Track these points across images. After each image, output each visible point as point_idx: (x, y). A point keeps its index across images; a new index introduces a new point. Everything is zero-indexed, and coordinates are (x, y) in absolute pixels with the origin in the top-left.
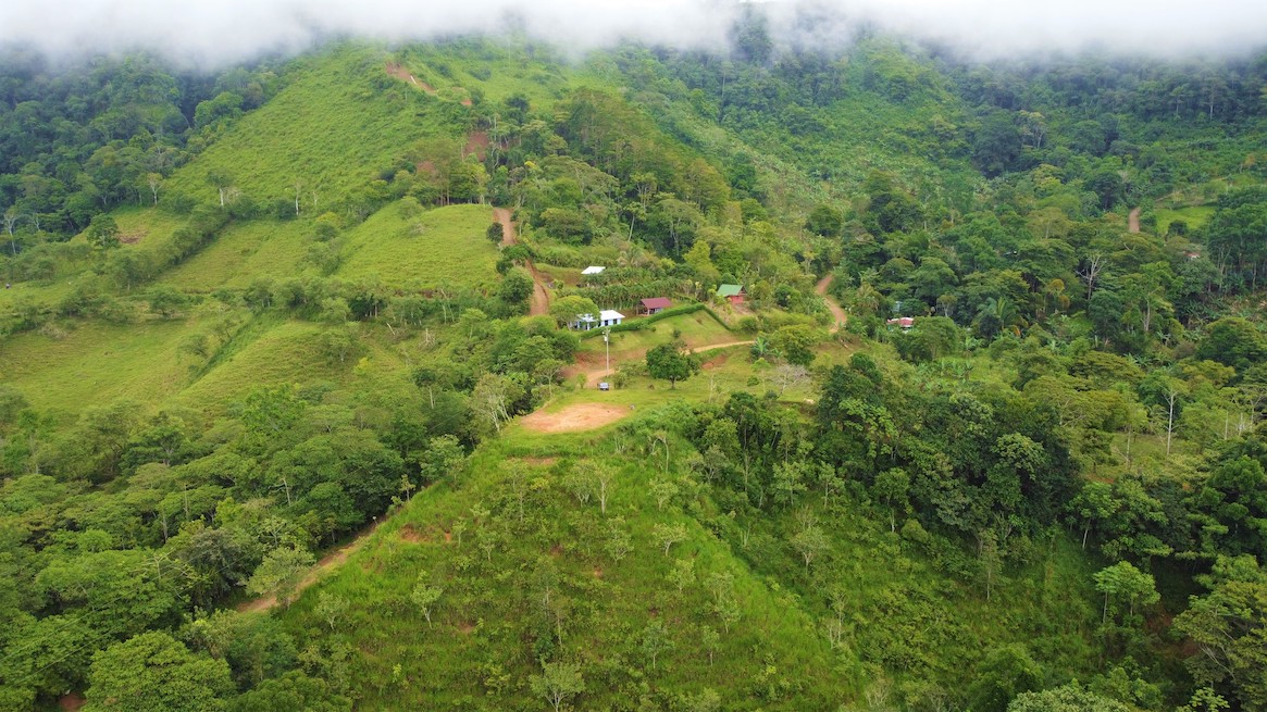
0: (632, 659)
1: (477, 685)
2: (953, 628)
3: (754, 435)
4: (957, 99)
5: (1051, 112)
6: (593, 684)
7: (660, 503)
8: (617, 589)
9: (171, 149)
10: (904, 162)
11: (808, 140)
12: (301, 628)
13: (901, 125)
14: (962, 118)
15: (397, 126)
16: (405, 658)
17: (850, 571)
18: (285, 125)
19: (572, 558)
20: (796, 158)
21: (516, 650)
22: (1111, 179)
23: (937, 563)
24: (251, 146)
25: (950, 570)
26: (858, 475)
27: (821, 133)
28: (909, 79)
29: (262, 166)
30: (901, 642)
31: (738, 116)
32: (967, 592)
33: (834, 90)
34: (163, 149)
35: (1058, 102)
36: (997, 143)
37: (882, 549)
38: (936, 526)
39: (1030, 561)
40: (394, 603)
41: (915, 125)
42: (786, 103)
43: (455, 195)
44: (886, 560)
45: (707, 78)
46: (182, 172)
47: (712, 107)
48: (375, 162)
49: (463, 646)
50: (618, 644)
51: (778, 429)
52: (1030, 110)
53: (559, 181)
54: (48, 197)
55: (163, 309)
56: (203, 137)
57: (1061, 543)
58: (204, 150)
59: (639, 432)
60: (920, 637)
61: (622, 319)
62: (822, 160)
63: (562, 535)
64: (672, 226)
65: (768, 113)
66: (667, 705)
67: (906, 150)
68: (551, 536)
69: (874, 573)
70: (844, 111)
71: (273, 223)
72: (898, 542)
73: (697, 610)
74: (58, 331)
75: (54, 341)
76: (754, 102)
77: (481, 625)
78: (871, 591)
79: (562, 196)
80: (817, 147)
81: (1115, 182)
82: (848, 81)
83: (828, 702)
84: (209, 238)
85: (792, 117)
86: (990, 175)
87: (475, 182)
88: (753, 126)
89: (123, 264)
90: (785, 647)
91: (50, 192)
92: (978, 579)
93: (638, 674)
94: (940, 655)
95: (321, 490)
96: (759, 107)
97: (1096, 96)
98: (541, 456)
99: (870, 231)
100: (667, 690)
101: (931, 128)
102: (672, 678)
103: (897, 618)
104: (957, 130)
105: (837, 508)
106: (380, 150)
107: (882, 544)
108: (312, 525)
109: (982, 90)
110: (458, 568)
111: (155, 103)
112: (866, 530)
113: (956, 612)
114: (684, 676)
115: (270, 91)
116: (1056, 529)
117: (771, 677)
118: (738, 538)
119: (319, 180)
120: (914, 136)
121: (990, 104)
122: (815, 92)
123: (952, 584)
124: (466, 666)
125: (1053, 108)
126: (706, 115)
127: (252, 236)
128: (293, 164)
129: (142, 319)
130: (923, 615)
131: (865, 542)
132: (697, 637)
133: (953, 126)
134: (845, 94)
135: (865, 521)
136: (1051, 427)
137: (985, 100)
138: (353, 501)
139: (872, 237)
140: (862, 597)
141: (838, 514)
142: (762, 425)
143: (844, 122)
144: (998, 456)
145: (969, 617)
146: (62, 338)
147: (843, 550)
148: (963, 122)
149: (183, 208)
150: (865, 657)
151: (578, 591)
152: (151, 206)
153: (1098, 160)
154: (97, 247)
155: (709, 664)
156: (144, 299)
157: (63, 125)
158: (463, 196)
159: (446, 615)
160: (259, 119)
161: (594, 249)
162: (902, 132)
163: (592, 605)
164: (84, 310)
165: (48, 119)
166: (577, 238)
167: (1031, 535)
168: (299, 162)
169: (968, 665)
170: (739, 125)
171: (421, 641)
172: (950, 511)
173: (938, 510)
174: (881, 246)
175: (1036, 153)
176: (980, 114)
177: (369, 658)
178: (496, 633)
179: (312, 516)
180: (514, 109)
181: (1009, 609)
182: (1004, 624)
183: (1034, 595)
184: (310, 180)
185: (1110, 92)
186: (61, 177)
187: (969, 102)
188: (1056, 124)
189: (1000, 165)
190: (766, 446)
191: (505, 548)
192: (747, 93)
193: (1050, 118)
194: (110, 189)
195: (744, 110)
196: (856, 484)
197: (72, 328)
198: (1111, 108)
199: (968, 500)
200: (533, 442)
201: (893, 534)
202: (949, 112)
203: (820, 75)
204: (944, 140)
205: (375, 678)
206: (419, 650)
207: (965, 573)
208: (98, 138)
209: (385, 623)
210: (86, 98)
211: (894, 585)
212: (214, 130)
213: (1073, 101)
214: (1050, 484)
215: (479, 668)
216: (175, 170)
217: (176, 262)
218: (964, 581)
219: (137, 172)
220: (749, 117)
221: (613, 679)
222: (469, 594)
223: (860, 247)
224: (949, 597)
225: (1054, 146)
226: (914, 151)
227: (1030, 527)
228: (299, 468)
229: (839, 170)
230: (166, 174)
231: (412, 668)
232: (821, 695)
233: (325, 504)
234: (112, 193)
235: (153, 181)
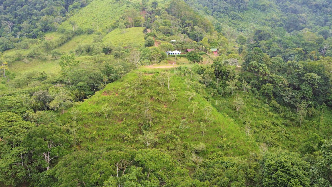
0: (175, 132)
1: (122, 140)
2: (288, 135)
3: (220, 74)
4: (280, 11)
5: (308, 15)
6: (161, 140)
7: (188, 88)
8: (171, 111)
9: (61, 17)
10: (264, 28)
11: (237, 21)
12: (66, 119)
13: (264, 18)
14: (281, 16)
15: (121, 9)
16: (98, 129)
17: (252, 115)
18: (92, 10)
19: (157, 102)
20: (233, 26)
21: (136, 128)
22: (327, 31)
23: (282, 115)
24: (82, 16)
25: (287, 116)
26: (255, 86)
27: (241, 20)
28: (266, 5)
29: (85, 21)
30: (270, 137)
31: (217, 15)
32: (293, 125)
33: (245, 8)
34: (59, 18)
35: (310, 12)
36: (292, 22)
37: (263, 109)
38: (282, 103)
39: (315, 115)
40: (97, 112)
41: (268, 18)
42: (231, 11)
43: (135, 25)
44: (264, 113)
45: (208, 4)
46: (64, 23)
47: (210, 11)
48: (115, 19)
49: (118, 127)
50: (170, 128)
51: (228, 71)
52: (301, 14)
53: (165, 20)
54: (29, 29)
55: (55, 56)
56: (70, 14)
57: (326, 111)
58: (70, 17)
59: (183, 69)
60: (276, 137)
61: (181, 53)
62: (240, 27)
63: (154, 94)
64: (197, 35)
65: (226, 14)
66: (187, 148)
67: (265, 24)
68: (151, 95)
69: (260, 116)
70: (247, 14)
71: (86, 35)
72: (269, 107)
73: (199, 118)
74: (27, 61)
75: (26, 63)
76: (222, 11)
77: (125, 120)
78: (259, 122)
79: (165, 24)
80: (239, 23)
81: (328, 32)
82: (249, 6)
83: (245, 151)
84: (69, 39)
85: (232, 15)
86: (289, 32)
87: (141, 21)
88: (221, 17)
89: (46, 44)
90: (230, 133)
91: (30, 28)
92: (297, 120)
93: (177, 137)
94: (283, 143)
95: (80, 84)
96: (223, 12)
97: (321, 10)
98: (150, 73)
99: (255, 40)
100: (187, 143)
101: (272, 19)
102: (189, 139)
103: (268, 130)
104: (280, 19)
105: (248, 96)
106: (116, 16)
107: (263, 107)
108: (76, 94)
109: (287, 9)
110: (119, 103)
111: (58, 6)
112: (257, 103)
113: (289, 130)
114: (193, 139)
115: (88, 2)
116: (324, 106)
117: (225, 142)
118: (214, 103)
119: (99, 24)
120: (267, 21)
121: (290, 12)
122: (239, 8)
123: (288, 122)
124: (119, 133)
125: (309, 13)
126: (208, 14)
127: (81, 38)
128: (93, 20)
129: (50, 59)
130: (277, 130)
131: (257, 107)
132: (198, 127)
133: (279, 18)
134: (248, 9)
135: (257, 100)
136: (324, 71)
137: (288, 11)
138: (90, 88)
139: (256, 42)
140: (256, 123)
141: (248, 98)
142: (223, 71)
143: (247, 17)
144: (304, 80)
145: (293, 132)
146: (28, 63)
147: (250, 108)
148: (282, 17)
149: (63, 31)
150: (257, 141)
151: (158, 111)
152: (55, 31)
153: (322, 27)
154: (39, 41)
155: (202, 136)
156: (51, 54)
157: (34, 11)
158: (137, 25)
159: (113, 117)
160: (85, 9)
161: (173, 37)
162: (264, 19)
163: (163, 116)
164: (34, 56)
165: (31, 10)
166: (169, 34)
167: (315, 107)
168: (94, 20)
169: (293, 147)
170: (217, 17)
171: (104, 125)
172: (287, 97)
173: (283, 97)
174: (258, 44)
175: (304, 25)
176: (287, 15)
177: (86, 129)
178: (129, 123)
179: (77, 91)
180: (154, 5)
181: (307, 130)
182: (306, 135)
183: (316, 126)
184: (97, 24)
185: (326, 8)
186: (33, 24)
187: (283, 12)
188: (309, 18)
189: (292, 29)
190: (224, 77)
191: (135, 98)
192: (220, 8)
193: (307, 16)
194: (45, 26)
195: (219, 13)
196: (254, 89)
197: (31, 61)
198: (326, 13)
199: (294, 94)
200: (148, 70)
201: (267, 105)
202: (278, 15)
203: (241, 4)
204: (276, 22)
205: (87, 135)
206: (103, 127)
207: (292, 117)
208: (43, 14)
209: (93, 119)
210: (41, 5)
211: (267, 120)
212: (73, 12)
213: (315, 11)
214: (323, 90)
215: (123, 133)
216: (62, 22)
217: (60, 45)
218: (292, 120)
219: (51, 22)
220: (220, 15)
221: (168, 138)
222: (121, 111)
223: (252, 44)
224: (286, 125)
225: (309, 23)
226: (267, 25)
227: (315, 104)
228: (74, 77)
229: (245, 29)
230: (59, 23)
231: (100, 133)
232: (242, 149)
233: (82, 88)
234: (45, 28)
235: (56, 24)
